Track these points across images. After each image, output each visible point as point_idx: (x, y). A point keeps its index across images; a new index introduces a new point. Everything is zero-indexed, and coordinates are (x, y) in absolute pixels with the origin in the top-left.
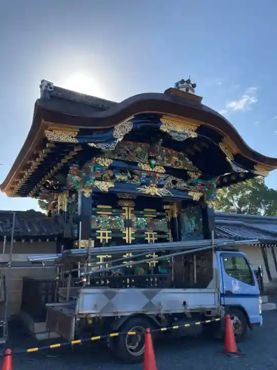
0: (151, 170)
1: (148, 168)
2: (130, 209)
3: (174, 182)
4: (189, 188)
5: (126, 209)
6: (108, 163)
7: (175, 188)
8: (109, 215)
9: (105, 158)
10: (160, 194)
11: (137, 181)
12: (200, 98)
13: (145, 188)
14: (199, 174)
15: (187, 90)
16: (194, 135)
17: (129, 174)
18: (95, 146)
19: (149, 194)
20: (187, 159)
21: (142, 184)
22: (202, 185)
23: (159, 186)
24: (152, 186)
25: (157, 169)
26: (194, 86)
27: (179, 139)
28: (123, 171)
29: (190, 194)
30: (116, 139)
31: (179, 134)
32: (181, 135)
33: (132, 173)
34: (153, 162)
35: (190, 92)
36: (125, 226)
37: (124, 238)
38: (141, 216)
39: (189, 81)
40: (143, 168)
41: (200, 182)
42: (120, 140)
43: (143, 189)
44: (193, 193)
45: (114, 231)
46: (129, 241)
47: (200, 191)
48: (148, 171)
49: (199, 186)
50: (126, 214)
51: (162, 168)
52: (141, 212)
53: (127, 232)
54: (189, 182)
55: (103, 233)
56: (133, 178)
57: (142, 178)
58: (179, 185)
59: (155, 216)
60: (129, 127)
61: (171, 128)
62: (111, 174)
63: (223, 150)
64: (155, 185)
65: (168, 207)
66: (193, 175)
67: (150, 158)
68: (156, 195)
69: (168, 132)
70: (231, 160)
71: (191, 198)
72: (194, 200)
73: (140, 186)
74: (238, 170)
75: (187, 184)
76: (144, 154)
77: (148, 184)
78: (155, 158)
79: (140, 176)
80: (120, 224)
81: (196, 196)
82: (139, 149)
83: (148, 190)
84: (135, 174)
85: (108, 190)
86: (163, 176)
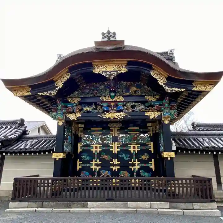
0: (111, 100)
1: (108, 99)
2: (117, 129)
3: (133, 107)
6: (77, 101)
7: (133, 111)
8: (100, 134)
9: (75, 98)
10: (119, 117)
11: (99, 110)
12: (122, 42)
13: (105, 114)
14: (157, 97)
15: (109, 38)
16: (124, 70)
17: (94, 106)
19: (109, 118)
21: (104, 111)
22: (160, 105)
23: (118, 111)
24: (111, 112)
25: (116, 99)
26: (114, 34)
27: (111, 76)
28: (89, 104)
30: (58, 87)
33: (96, 104)
34: (113, 94)
35: (112, 39)
37: (111, 150)
38: (126, 133)
39: (109, 32)
40: (104, 100)
41: (157, 104)
42: (60, 87)
43: (104, 115)
44: (150, 113)
45: (104, 145)
46: (115, 152)
47: (158, 111)
48: (108, 101)
49: (157, 107)
50: (113, 133)
51: (121, 97)
52: (126, 130)
53: (113, 146)
54: (147, 104)
55: (95, 147)
56: (96, 109)
57: (103, 108)
58: (137, 109)
59: (138, 132)
60: (67, 77)
61: (102, 70)
62: (80, 108)
63: (155, 76)
64: (114, 111)
65: (151, 124)
66: (151, 99)
67: (111, 92)
68: (114, 118)
69: (100, 73)
70: (163, 83)
71: (148, 117)
72: (151, 118)
73: (102, 113)
74: (172, 91)
75: (145, 106)
76: (106, 90)
77: (108, 111)
78: (114, 92)
79: (102, 106)
80: (108, 140)
81: (153, 115)
82: (102, 87)
83: (108, 115)
84: (99, 105)
85: (76, 119)
86: (122, 103)
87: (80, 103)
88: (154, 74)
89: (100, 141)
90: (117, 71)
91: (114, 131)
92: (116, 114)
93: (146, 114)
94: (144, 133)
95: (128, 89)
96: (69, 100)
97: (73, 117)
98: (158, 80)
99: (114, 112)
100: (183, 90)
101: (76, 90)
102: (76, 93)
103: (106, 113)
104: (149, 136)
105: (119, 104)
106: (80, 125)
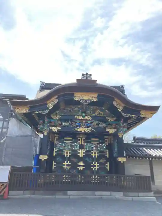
0: (83, 118)
1: (80, 118)
2: (83, 139)
3: (98, 124)
4: (107, 126)
6: (58, 118)
7: (98, 127)
9: (57, 115)
10: (88, 131)
11: (74, 125)
12: (95, 81)
13: (78, 128)
14: (115, 118)
15: (87, 78)
16: (95, 100)
17: (70, 122)
18: (38, 112)
19: (81, 131)
20: (107, 111)
21: (77, 126)
22: (116, 124)
23: (88, 127)
24: (82, 127)
25: (86, 118)
26: (91, 75)
27: (86, 103)
28: (66, 121)
29: (107, 130)
30: (49, 108)
32: (87, 101)
33: (71, 122)
34: (84, 115)
35: (88, 78)
36: (80, 148)
37: (78, 154)
38: (90, 142)
39: (87, 74)
40: (78, 118)
41: (114, 123)
42: (51, 108)
43: (77, 129)
44: (109, 129)
45: (73, 151)
46: (81, 156)
47: (115, 128)
49: (114, 125)
50: (80, 142)
51: (90, 117)
52: (89, 140)
53: (80, 151)
54: (107, 123)
55: (67, 152)
56: (72, 124)
57: (77, 123)
58: (100, 126)
59: (98, 142)
60: (56, 102)
61: (80, 98)
62: (60, 123)
63: (115, 105)
64: (84, 126)
65: (107, 137)
66: (110, 119)
67: (82, 112)
68: (85, 131)
69: (79, 100)
70: (122, 111)
71: (108, 132)
72: (110, 133)
73: (76, 128)
74: (127, 116)
75: (106, 124)
76: (79, 111)
77: (80, 126)
78: (85, 113)
79: (76, 123)
80: (76, 147)
81: (112, 131)
82: (76, 109)
83: (80, 129)
84: (74, 121)
85: (57, 131)
86: (90, 121)
87: (60, 120)
88: (115, 104)
89: (70, 148)
90: (91, 100)
91: (80, 140)
92: (86, 129)
93: (106, 130)
94: (102, 143)
95: (94, 111)
96: (52, 117)
97: (55, 129)
98: (118, 108)
100: (134, 116)
101: (58, 110)
102: (58, 112)
103: (79, 127)
104: (105, 145)
105: (88, 121)
106: (56, 135)
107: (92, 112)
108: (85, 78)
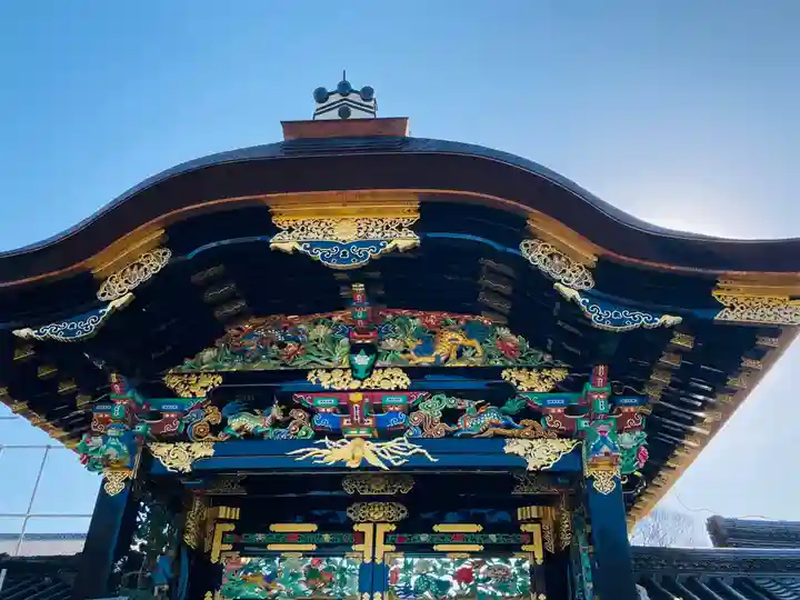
0: (355, 385)
1: (339, 381)
2: (382, 529)
3: (450, 416)
4: (509, 427)
5: (367, 529)
6: (206, 388)
7: (449, 435)
8: (307, 554)
9: (198, 374)
10: (384, 461)
11: (300, 427)
12: (399, 123)
13: (323, 446)
15: (344, 112)
16: (406, 240)
17: (276, 411)
18: (33, 333)
19: (340, 466)
20: (505, 332)
21: (320, 434)
22: (571, 410)
23: (385, 434)
24: (349, 439)
25: (377, 379)
26: (367, 93)
27: (348, 261)
28: (257, 404)
29: (514, 447)
30: (108, 302)
31: (348, 247)
32: (355, 251)
33: (288, 404)
34: (362, 360)
35: (355, 114)
38: (426, 550)
39: (344, 88)
40: (325, 385)
41: (557, 404)
42: (118, 303)
43: (317, 450)
44: (526, 443)
47: (562, 435)
48: (342, 391)
49: (556, 416)
50: (366, 547)
51: (399, 373)
54: (512, 406)
56: (288, 420)
57: (316, 418)
58: (467, 424)
59: (477, 548)
61: (312, 236)
63: (539, 263)
64: (363, 432)
65: (533, 511)
67: (355, 349)
68: (365, 466)
69: (301, 249)
71: (518, 464)
72: (530, 468)
73: (308, 443)
75: (505, 413)
77: (336, 435)
78: (371, 350)
79: (312, 412)
80: (343, 582)
81: (542, 453)
83: (334, 454)
84: (299, 406)
85: (188, 469)
86: (401, 399)
88: (534, 254)
89: (303, 587)
90: (376, 243)
91: (368, 537)
92: (373, 446)
93: (507, 449)
94: (505, 551)
96: (172, 382)
97: (176, 458)
98: (555, 276)
99: (366, 439)
102: (208, 354)
103: (326, 440)
104: (527, 565)
105: (388, 400)
106: (223, 512)
107: (412, 345)
108: (334, 115)
